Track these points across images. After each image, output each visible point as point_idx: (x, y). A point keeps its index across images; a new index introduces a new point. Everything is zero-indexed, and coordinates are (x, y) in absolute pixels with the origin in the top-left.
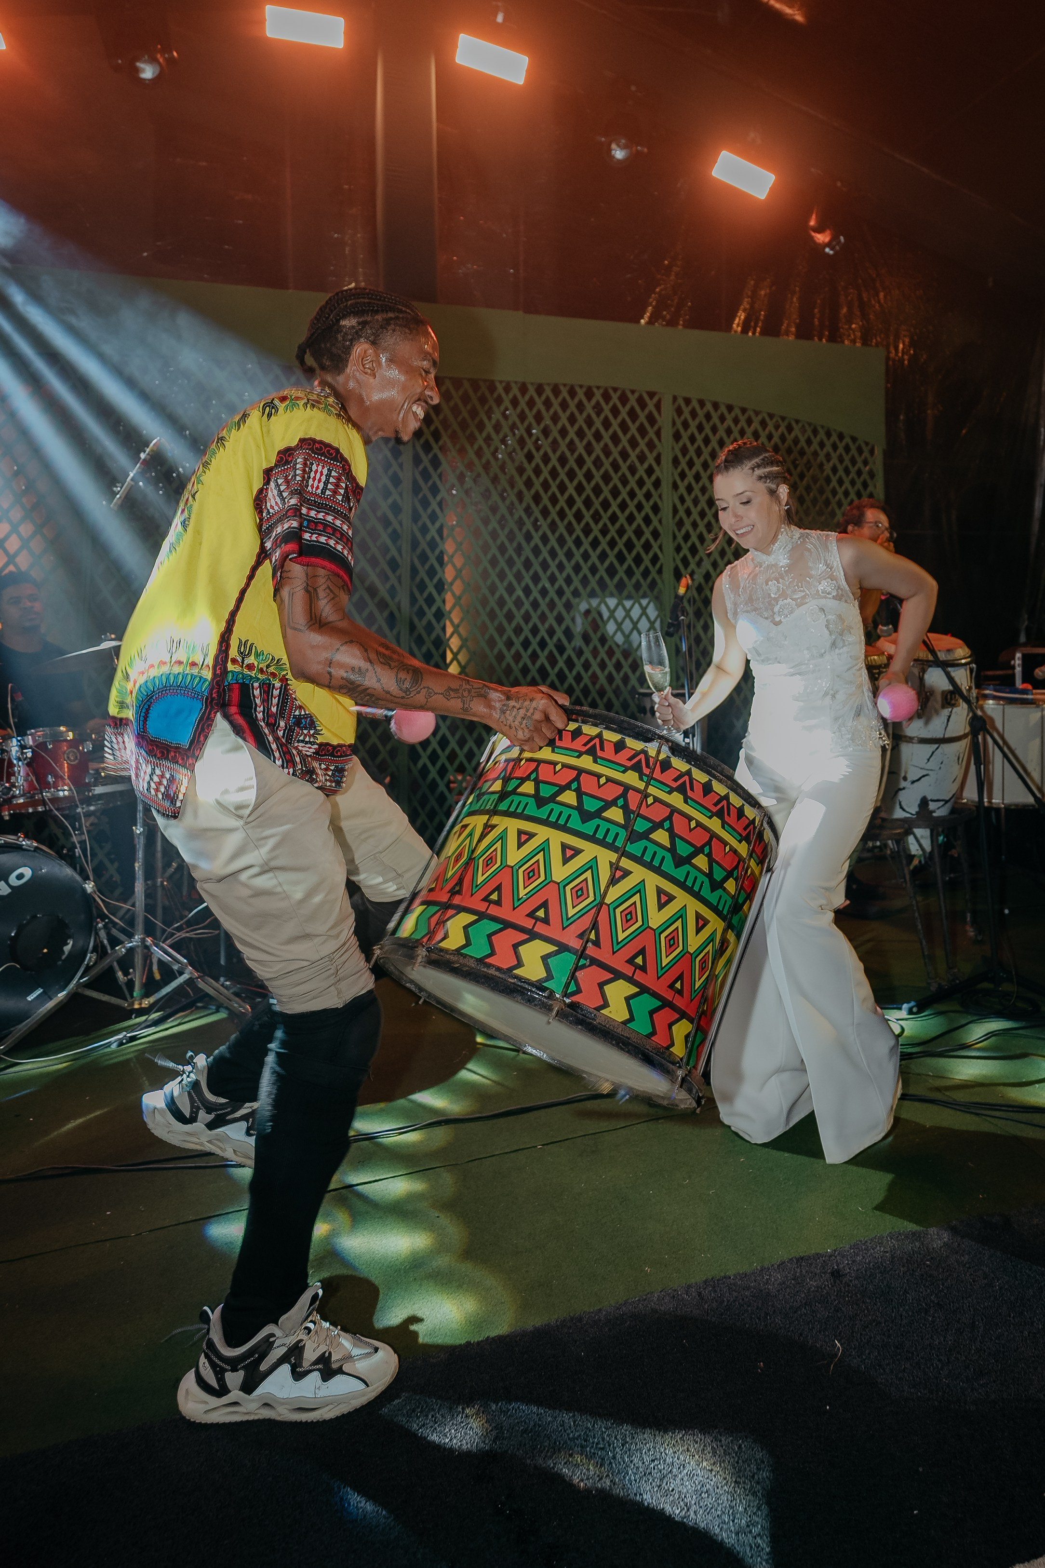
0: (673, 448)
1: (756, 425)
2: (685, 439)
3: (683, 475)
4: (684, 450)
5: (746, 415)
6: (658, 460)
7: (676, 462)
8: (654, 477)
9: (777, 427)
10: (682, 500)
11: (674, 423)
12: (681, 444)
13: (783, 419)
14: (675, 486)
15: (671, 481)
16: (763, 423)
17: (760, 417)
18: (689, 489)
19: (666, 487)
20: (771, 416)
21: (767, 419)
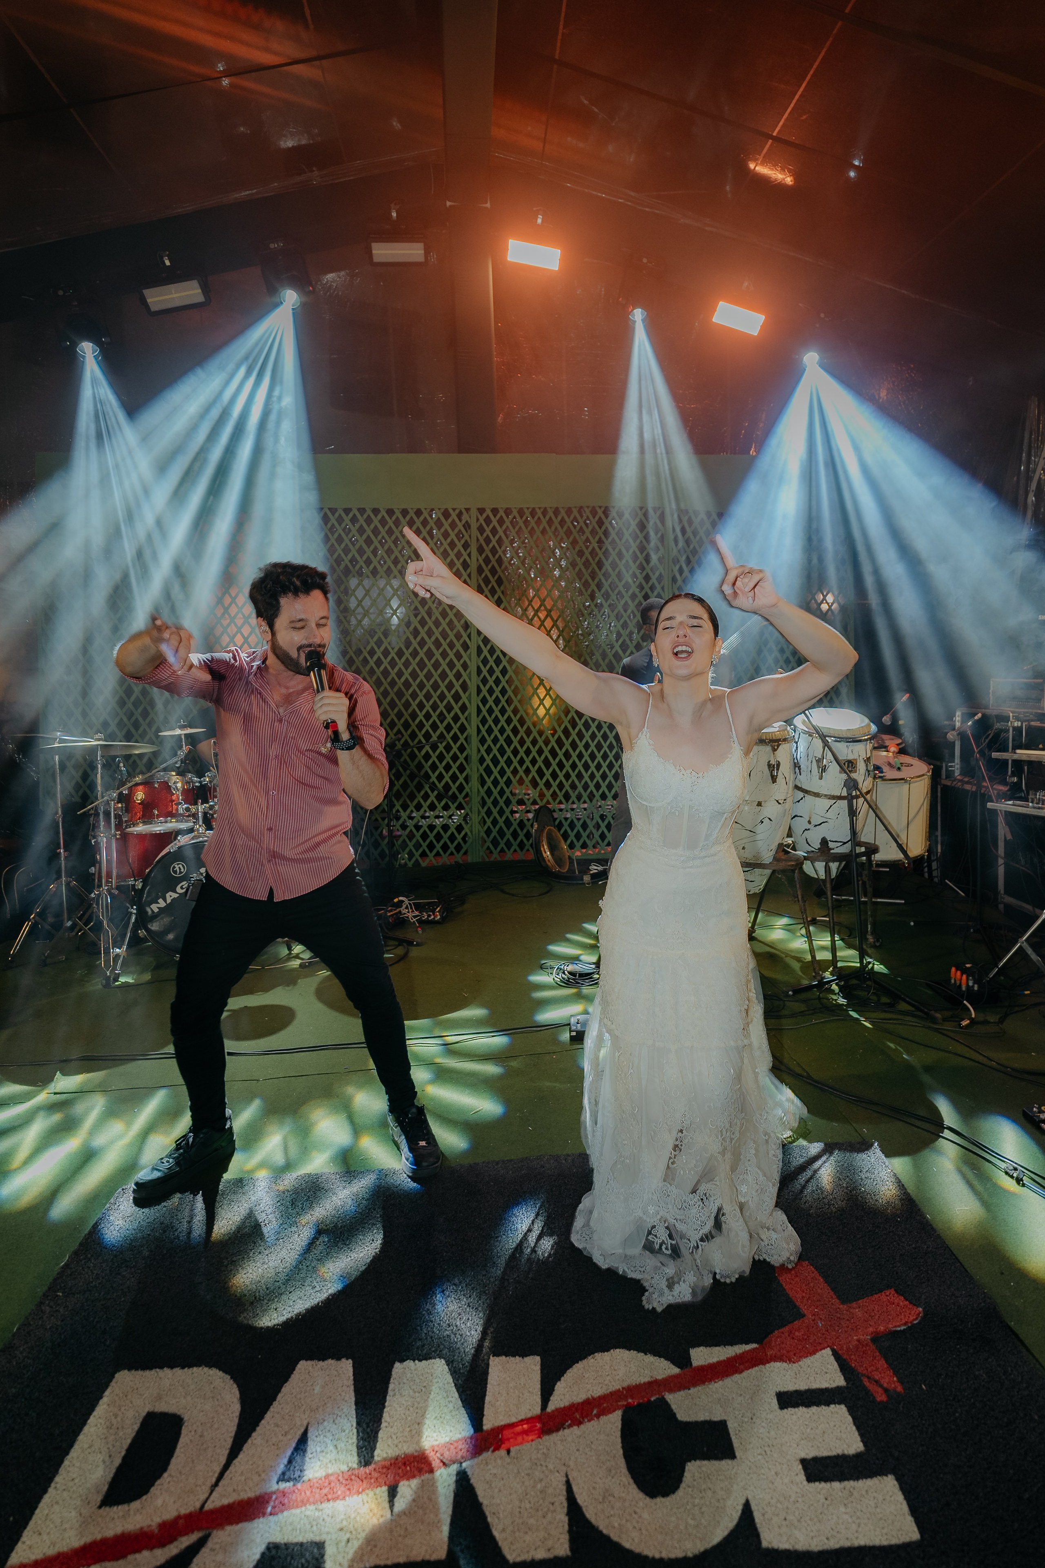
0: (673, 551)
3: (681, 572)
4: (682, 551)
6: (661, 560)
7: (676, 562)
8: (657, 575)
12: (680, 547)
14: (675, 581)
15: (671, 577)
19: (667, 582)
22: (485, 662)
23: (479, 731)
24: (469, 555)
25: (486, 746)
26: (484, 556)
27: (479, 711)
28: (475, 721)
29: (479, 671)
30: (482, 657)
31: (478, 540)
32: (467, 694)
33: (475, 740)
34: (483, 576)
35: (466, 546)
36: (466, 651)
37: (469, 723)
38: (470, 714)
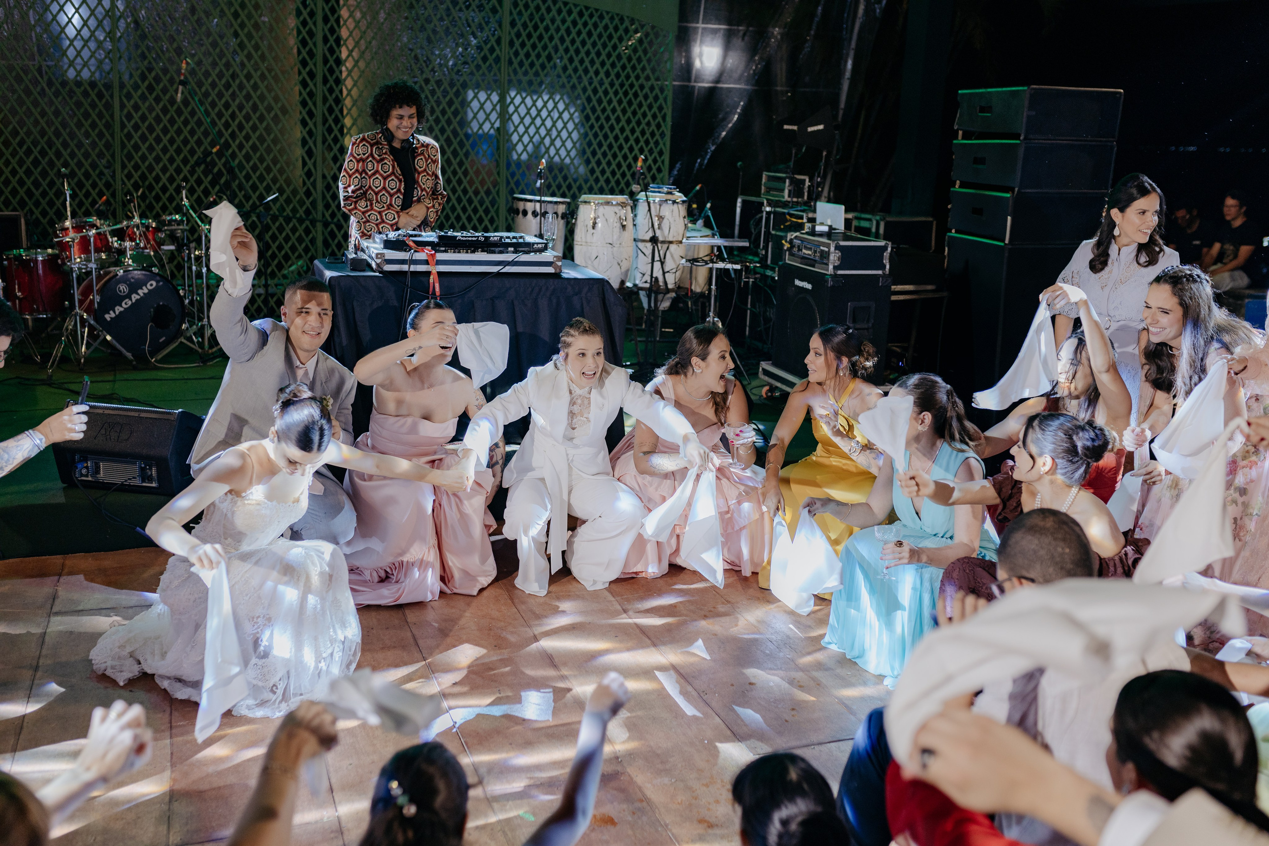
0: (510, 33)
1: (575, 15)
2: (519, 26)
3: (516, 54)
4: (518, 35)
5: (568, 7)
6: (498, 41)
7: (511, 43)
8: (494, 55)
9: (591, 16)
10: (515, 72)
11: (511, 13)
12: (516, 29)
13: (597, 10)
14: (510, 63)
15: (507, 59)
16: (581, 14)
17: (578, 9)
18: (521, 64)
19: (504, 63)
20: (587, 8)
21: (584, 10)
22: (330, 130)
23: (324, 197)
24: (315, 24)
25: (330, 211)
26: (329, 25)
27: (324, 177)
28: (320, 185)
29: (324, 141)
30: (327, 125)
31: (323, 9)
32: (313, 161)
33: (320, 206)
34: (328, 45)
35: (312, 14)
36: (311, 119)
37: (315, 188)
38: (315, 181)
